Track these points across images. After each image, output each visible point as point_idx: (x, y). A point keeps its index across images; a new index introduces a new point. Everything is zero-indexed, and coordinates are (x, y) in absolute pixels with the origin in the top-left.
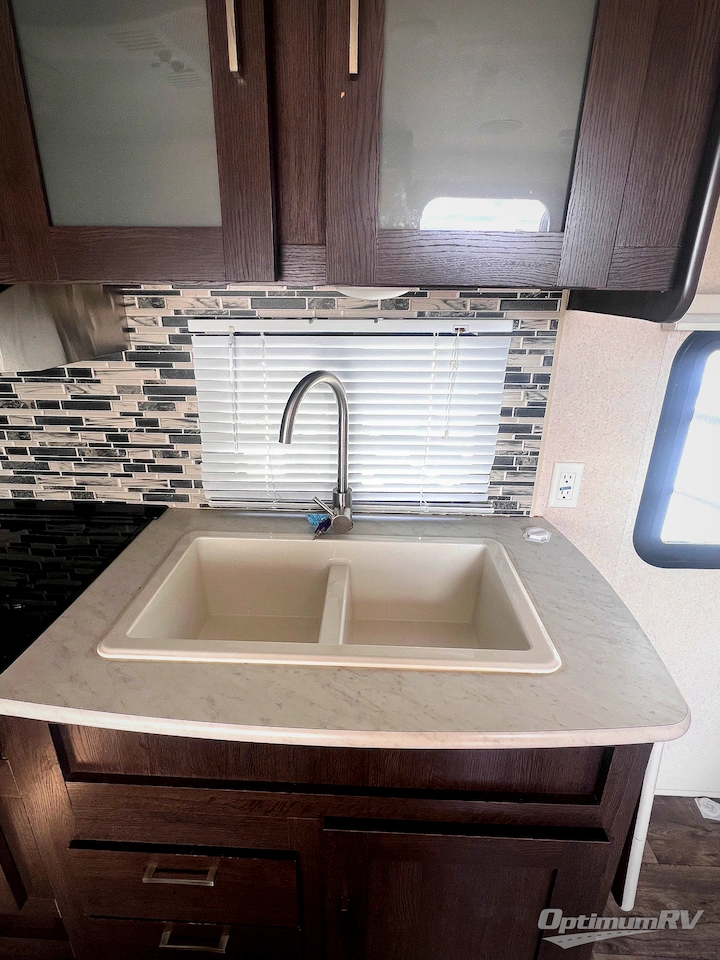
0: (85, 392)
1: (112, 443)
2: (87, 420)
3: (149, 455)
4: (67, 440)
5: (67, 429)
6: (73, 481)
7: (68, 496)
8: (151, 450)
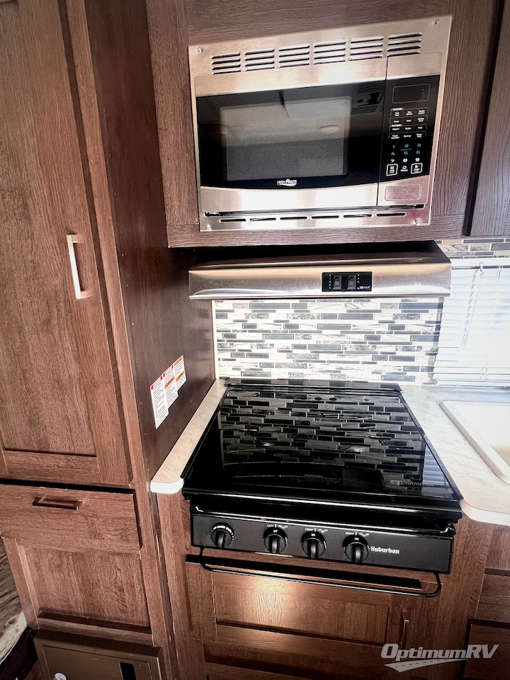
0: (358, 308)
1: (368, 341)
2: (354, 326)
3: (392, 349)
4: (336, 339)
5: (338, 332)
6: (333, 367)
7: (327, 377)
8: (395, 346)
